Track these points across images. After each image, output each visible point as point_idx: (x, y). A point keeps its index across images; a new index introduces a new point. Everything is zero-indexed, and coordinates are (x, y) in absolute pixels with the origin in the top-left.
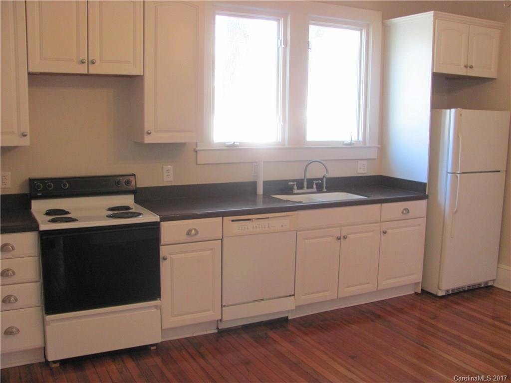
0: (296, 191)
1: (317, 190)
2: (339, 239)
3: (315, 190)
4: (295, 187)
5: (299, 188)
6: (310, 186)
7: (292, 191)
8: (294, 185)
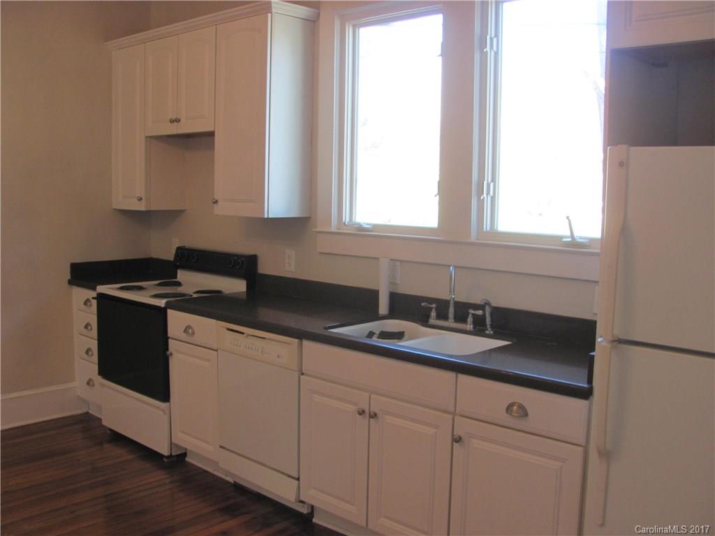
0: (432, 321)
1: (474, 328)
2: (362, 413)
3: (470, 327)
4: (433, 314)
5: (439, 317)
6: (461, 318)
7: (428, 321)
8: (431, 308)
